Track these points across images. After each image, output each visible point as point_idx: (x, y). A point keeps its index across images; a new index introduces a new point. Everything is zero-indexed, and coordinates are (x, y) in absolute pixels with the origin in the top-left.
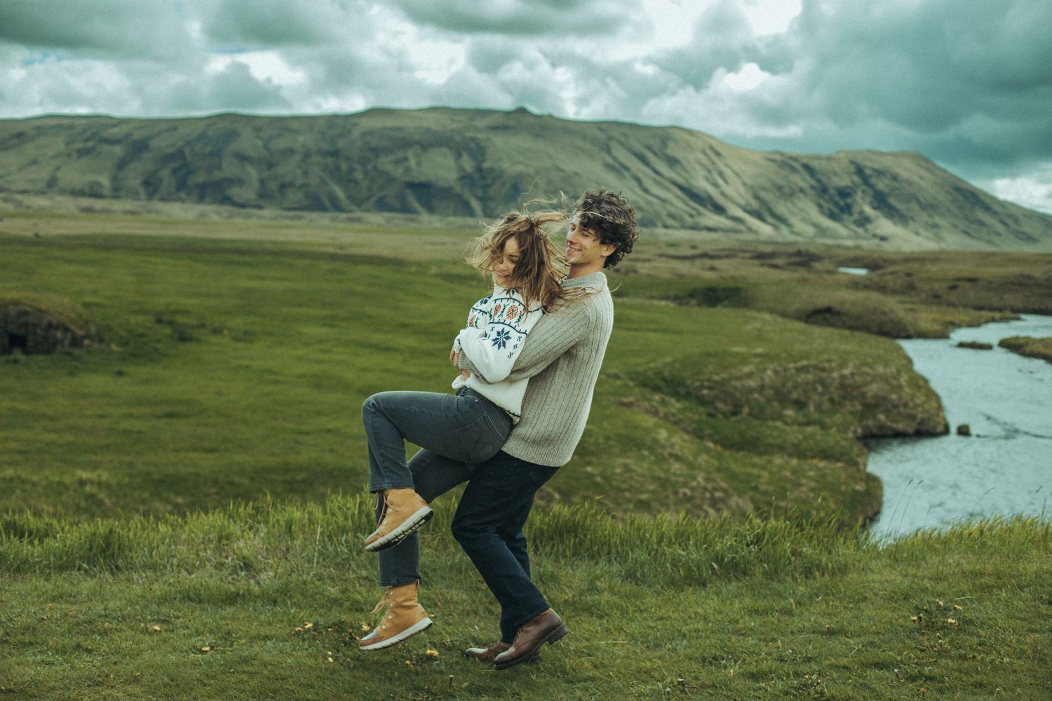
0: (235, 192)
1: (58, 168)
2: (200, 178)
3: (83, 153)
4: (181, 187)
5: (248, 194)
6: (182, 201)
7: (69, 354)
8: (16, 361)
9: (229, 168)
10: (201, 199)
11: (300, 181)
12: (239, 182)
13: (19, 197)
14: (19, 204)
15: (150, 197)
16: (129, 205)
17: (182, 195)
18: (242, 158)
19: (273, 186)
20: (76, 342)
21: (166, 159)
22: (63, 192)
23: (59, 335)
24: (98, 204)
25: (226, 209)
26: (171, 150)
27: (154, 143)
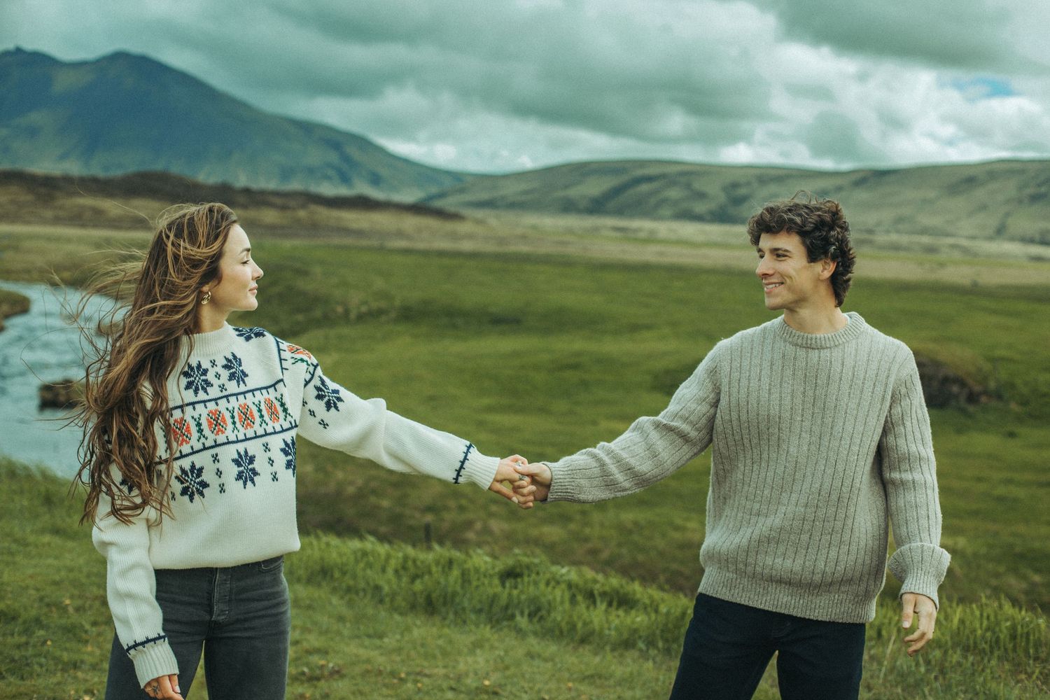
1: (1008, 215)
3: (1035, 198)
14: (967, 251)
22: (1012, 239)
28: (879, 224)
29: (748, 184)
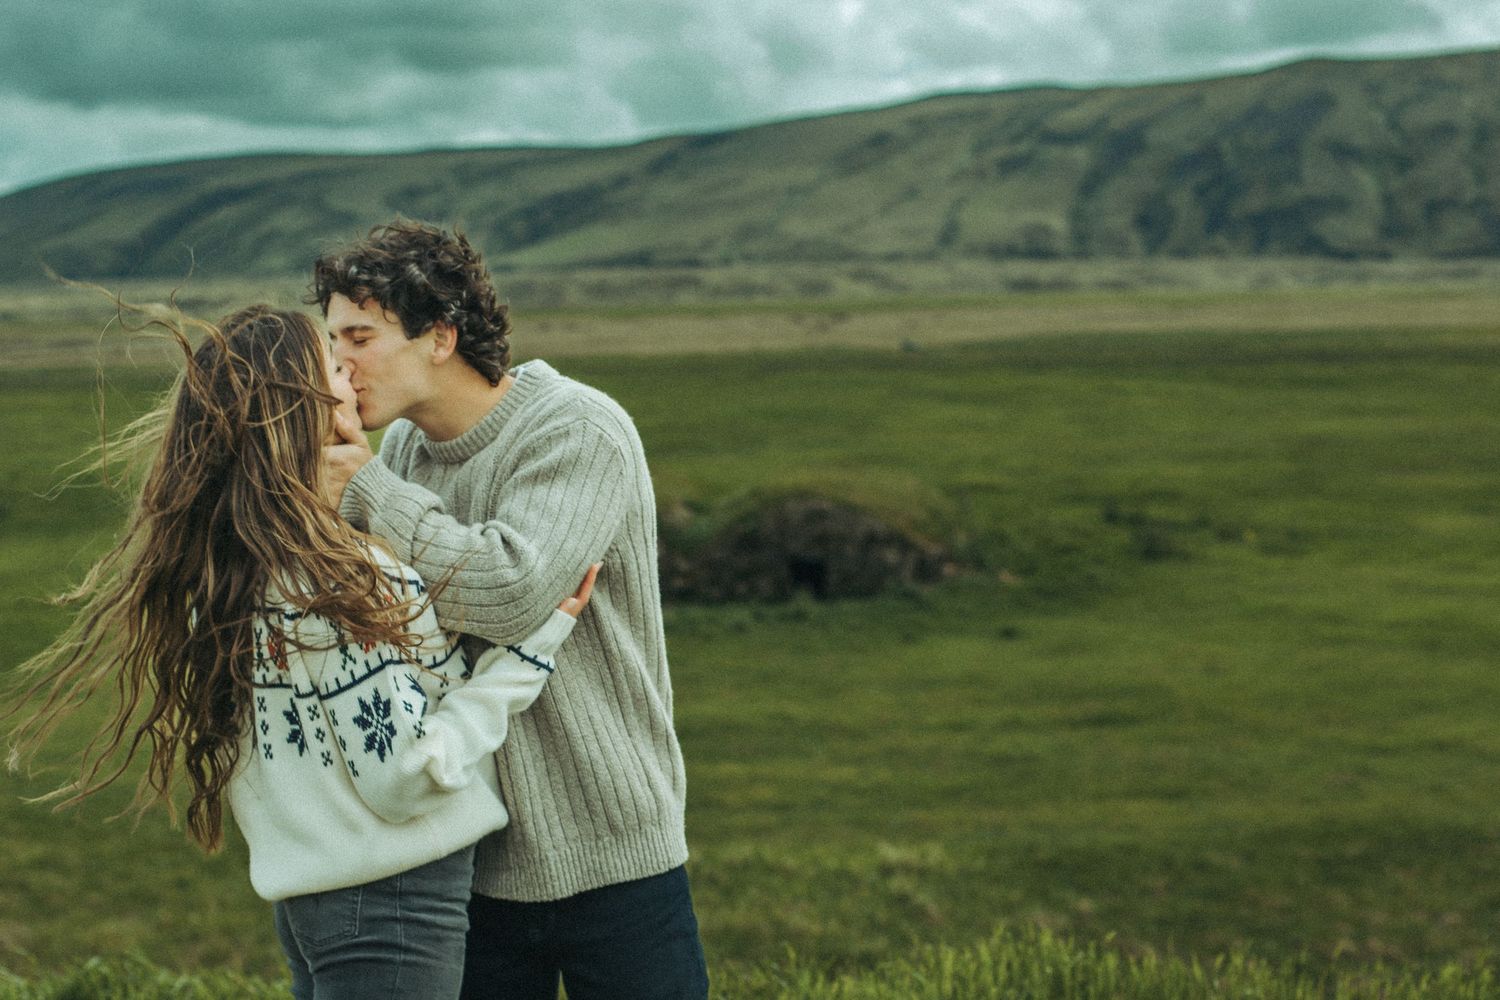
0: (1334, 228)
1: (959, 203)
2: (1255, 201)
3: (1009, 167)
4: (1217, 221)
5: (1358, 228)
6: (1217, 252)
7: (909, 596)
8: (800, 616)
9: (1317, 177)
10: (1260, 246)
11: (1470, 193)
12: (1339, 204)
13: (884, 268)
14: (884, 282)
15: (1153, 247)
16: (1109, 269)
17: (1220, 240)
18: (1343, 152)
19: (1412, 209)
20: (926, 571)
21: (1182, 166)
22: (973, 251)
23: (891, 556)
24: (1044, 271)
25: (1311, 265)
26: (1190, 147)
27: (1155, 136)
28: (708, 244)
29: (438, 188)
